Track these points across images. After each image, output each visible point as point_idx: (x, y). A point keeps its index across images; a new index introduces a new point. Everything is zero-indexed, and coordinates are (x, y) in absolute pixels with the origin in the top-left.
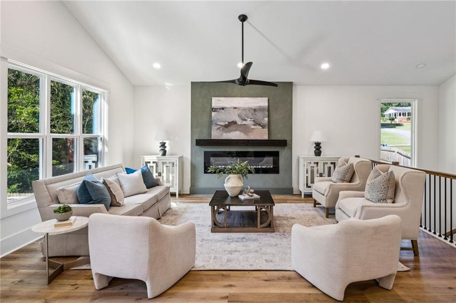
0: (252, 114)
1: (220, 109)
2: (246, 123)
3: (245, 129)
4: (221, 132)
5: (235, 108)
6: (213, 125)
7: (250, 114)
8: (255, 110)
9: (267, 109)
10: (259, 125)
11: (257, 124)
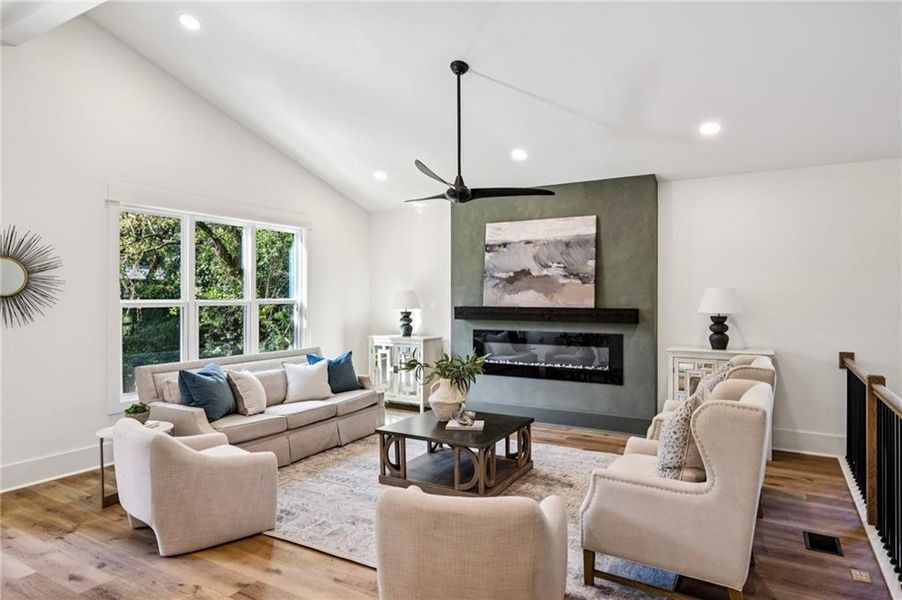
0: (562, 254)
1: (499, 246)
2: (550, 274)
3: (546, 284)
5: (528, 242)
6: (487, 279)
7: (558, 253)
8: (567, 244)
9: (593, 242)
10: (576, 276)
11: (572, 274)
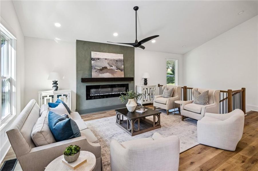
0: (116, 63)
1: (97, 59)
2: (112, 68)
3: (112, 71)
4: (98, 74)
5: (106, 59)
6: (93, 69)
7: (114, 63)
8: (117, 61)
9: (123, 61)
10: (120, 69)
11: (118, 69)
